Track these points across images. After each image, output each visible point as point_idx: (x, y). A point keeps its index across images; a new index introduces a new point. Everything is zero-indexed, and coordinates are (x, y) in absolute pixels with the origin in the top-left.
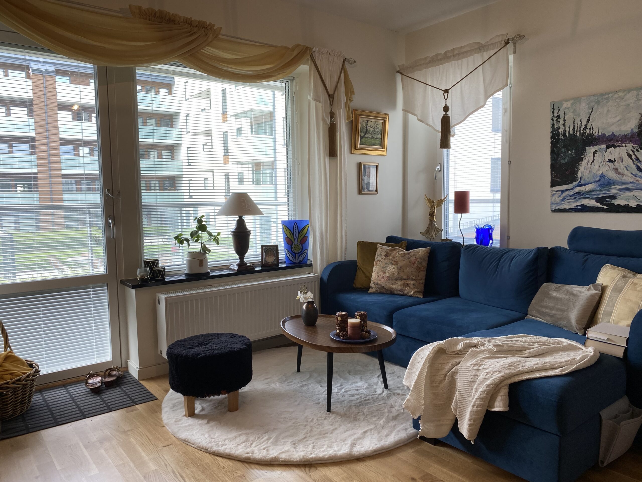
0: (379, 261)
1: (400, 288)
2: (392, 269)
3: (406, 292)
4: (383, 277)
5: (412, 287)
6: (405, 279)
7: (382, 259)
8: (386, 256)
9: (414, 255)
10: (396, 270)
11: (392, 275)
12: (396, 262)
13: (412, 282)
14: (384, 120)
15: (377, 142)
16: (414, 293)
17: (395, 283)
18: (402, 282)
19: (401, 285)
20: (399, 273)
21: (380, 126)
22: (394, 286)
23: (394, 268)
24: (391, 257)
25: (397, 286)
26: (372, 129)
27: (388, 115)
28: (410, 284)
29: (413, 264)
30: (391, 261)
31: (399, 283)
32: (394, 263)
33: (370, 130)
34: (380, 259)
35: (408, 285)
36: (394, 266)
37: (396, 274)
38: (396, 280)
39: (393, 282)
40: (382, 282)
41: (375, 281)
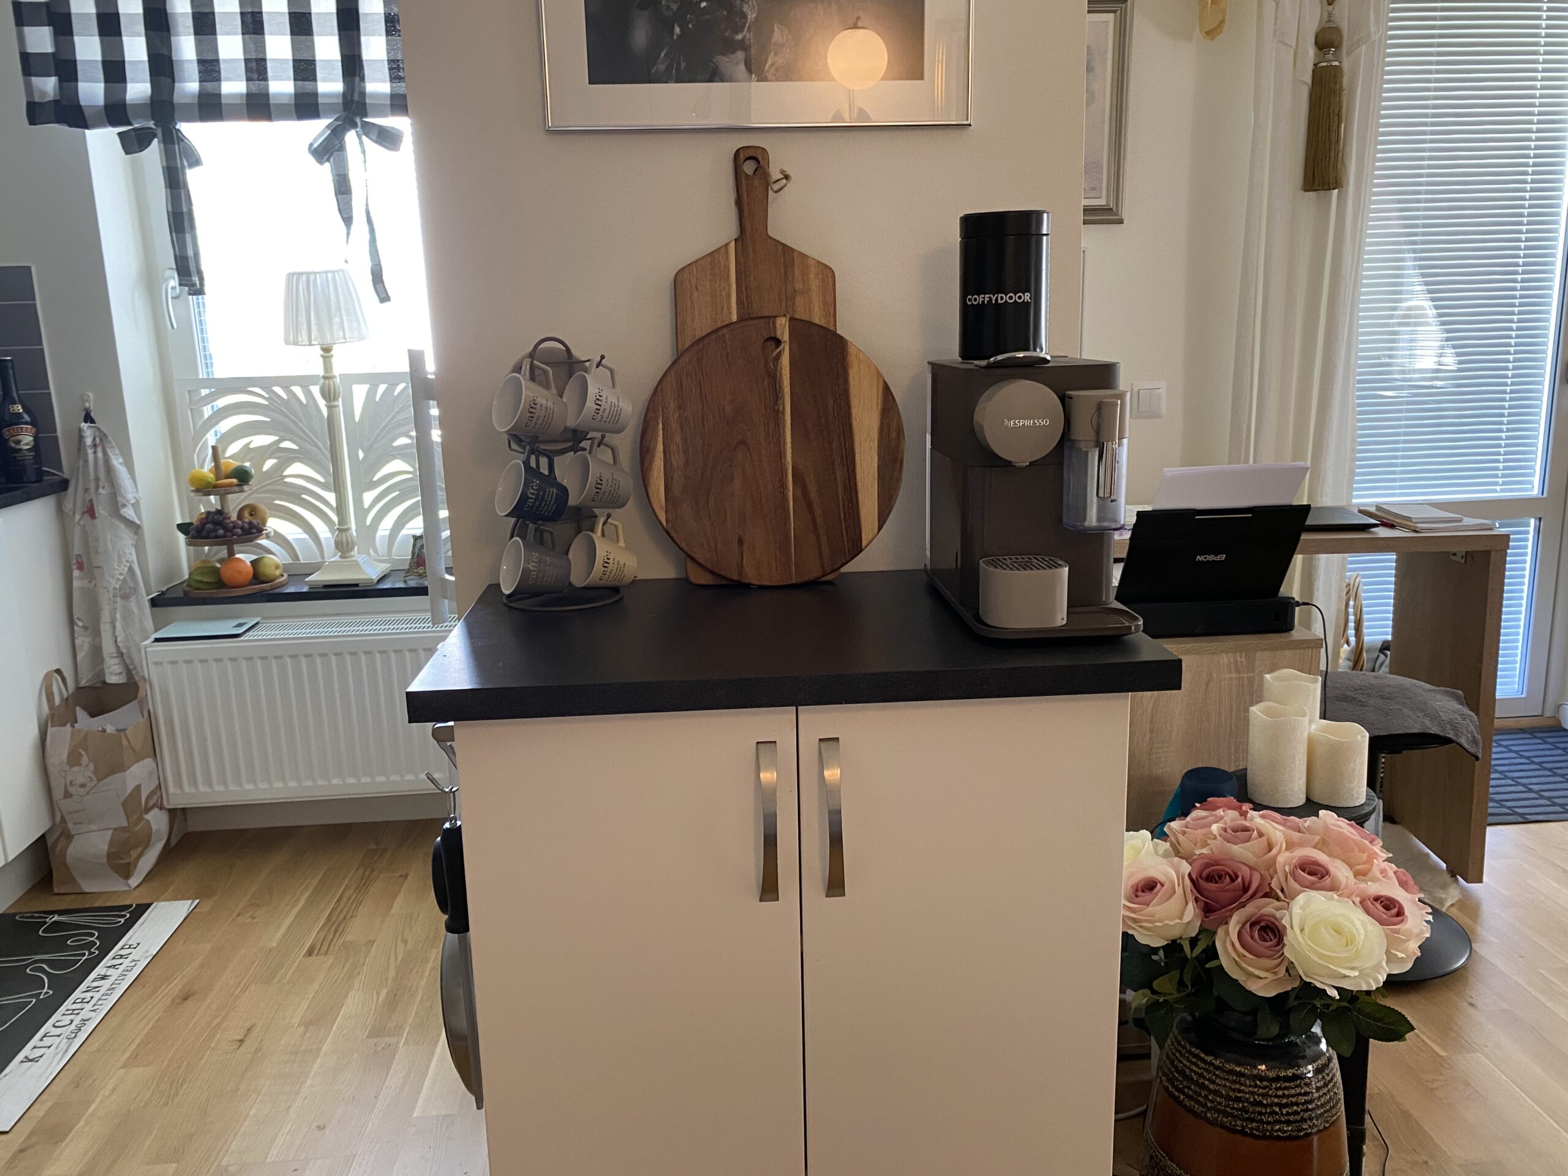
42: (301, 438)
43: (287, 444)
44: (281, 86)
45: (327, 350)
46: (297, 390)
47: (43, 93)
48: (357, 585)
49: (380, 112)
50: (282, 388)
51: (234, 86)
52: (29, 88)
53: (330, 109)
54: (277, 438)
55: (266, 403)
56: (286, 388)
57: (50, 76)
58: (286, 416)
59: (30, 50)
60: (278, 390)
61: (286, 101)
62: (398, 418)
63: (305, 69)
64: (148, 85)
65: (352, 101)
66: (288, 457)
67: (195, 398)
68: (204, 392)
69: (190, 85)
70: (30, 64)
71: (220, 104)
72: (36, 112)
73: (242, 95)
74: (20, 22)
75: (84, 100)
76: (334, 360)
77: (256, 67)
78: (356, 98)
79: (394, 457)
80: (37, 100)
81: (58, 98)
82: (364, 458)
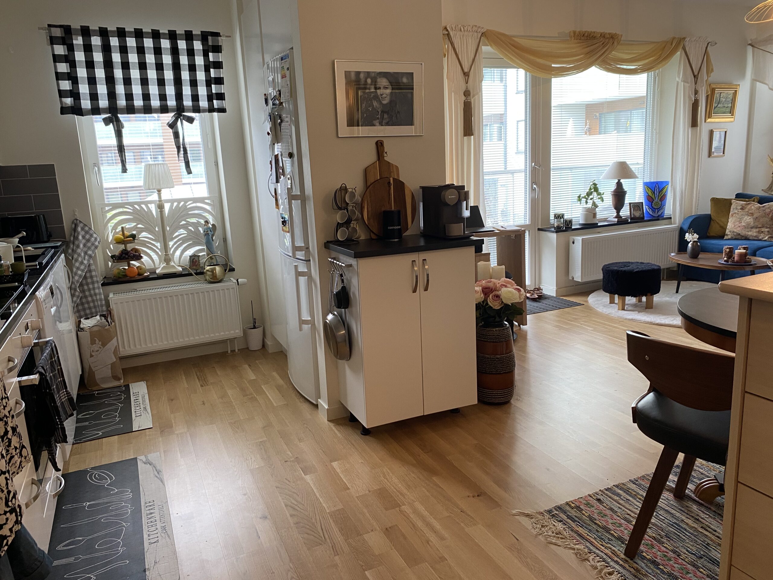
0: (735, 213)
1: (755, 234)
2: (748, 219)
3: (760, 238)
4: (740, 226)
5: (766, 233)
6: (760, 227)
7: (738, 211)
8: (741, 209)
9: (768, 208)
10: (752, 220)
11: (748, 224)
12: (752, 214)
13: (767, 230)
14: (735, 91)
15: (727, 110)
16: (768, 238)
17: (751, 231)
18: (757, 230)
19: (756, 232)
20: (754, 223)
21: (731, 96)
22: (750, 233)
23: (750, 219)
24: (746, 210)
25: (752, 233)
26: (724, 100)
27: (739, 85)
28: (765, 231)
29: (768, 215)
30: (747, 213)
31: (755, 230)
32: (750, 215)
33: (722, 101)
34: (736, 211)
35: (762, 232)
36: (750, 217)
37: (752, 223)
38: (752, 228)
39: (749, 230)
40: (738, 230)
41: (731, 230)
42: (145, 223)
43: (139, 226)
44: (155, 103)
45: (159, 191)
46: (143, 206)
47: (66, 104)
48: (176, 273)
49: (189, 111)
50: (138, 205)
51: (138, 102)
52: (61, 102)
53: (172, 111)
54: (136, 224)
55: (132, 211)
56: (139, 206)
57: (68, 98)
58: (140, 216)
59: (61, 89)
60: (136, 206)
61: (157, 108)
62: (183, 214)
63: (163, 97)
64: (107, 102)
65: (180, 107)
66: (141, 231)
67: (104, 211)
68: (107, 208)
69: (122, 102)
70: (62, 94)
71: (134, 108)
72: (64, 110)
73: (142, 106)
74: (58, 79)
75: (83, 106)
76: (162, 194)
77: (146, 97)
78: (181, 107)
79: (180, 229)
80: (64, 106)
81: (73, 105)
82: (169, 230)
